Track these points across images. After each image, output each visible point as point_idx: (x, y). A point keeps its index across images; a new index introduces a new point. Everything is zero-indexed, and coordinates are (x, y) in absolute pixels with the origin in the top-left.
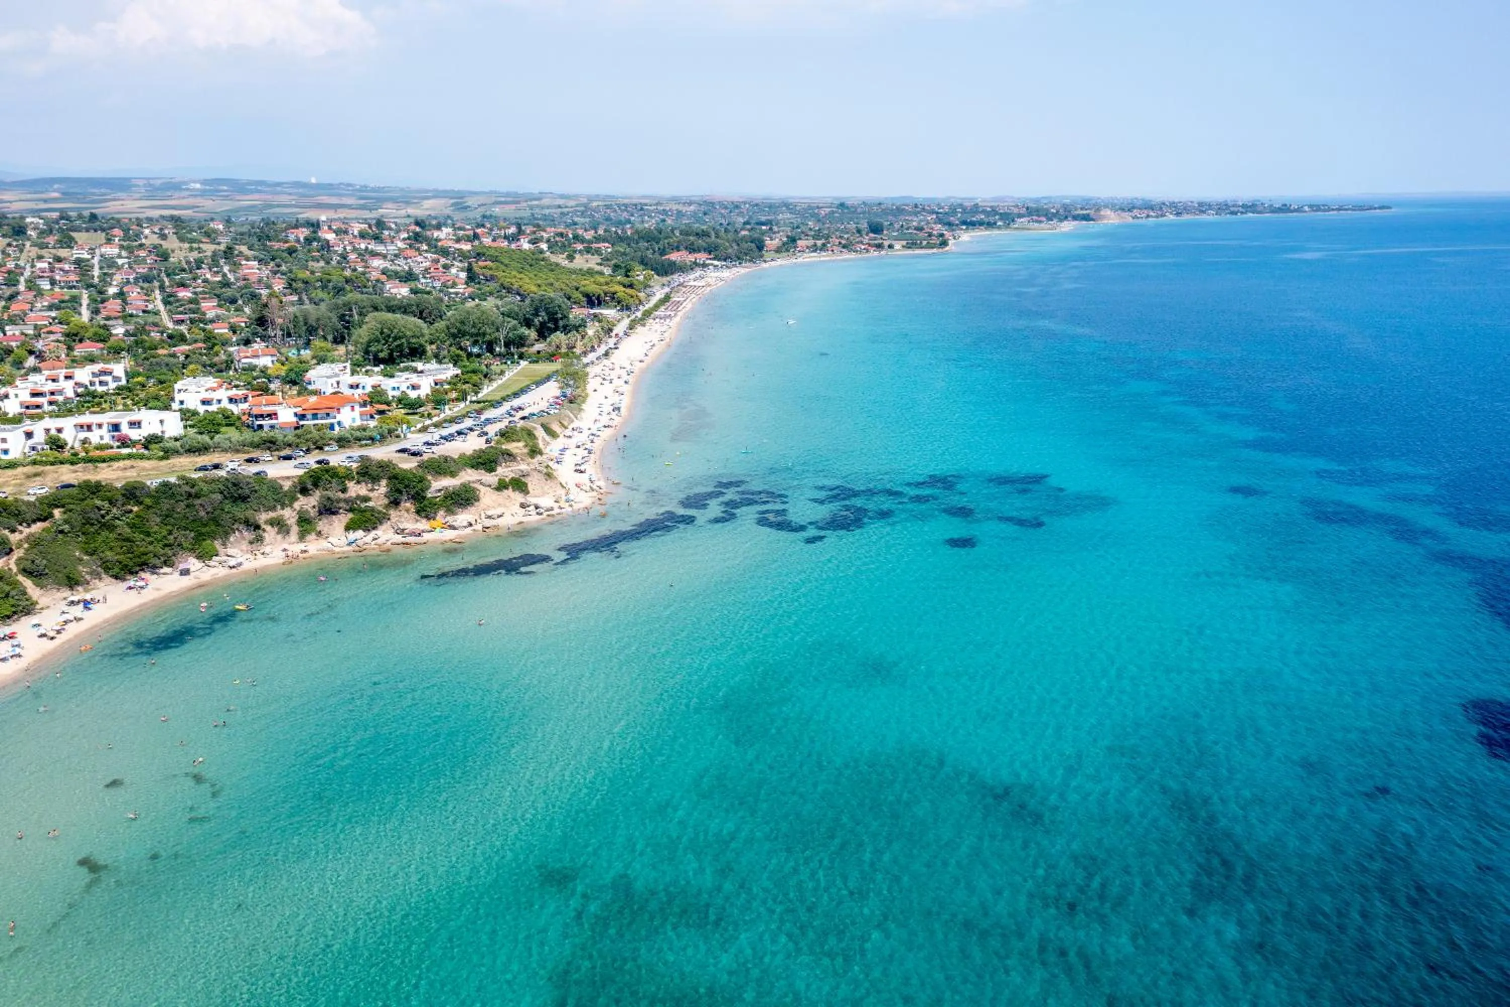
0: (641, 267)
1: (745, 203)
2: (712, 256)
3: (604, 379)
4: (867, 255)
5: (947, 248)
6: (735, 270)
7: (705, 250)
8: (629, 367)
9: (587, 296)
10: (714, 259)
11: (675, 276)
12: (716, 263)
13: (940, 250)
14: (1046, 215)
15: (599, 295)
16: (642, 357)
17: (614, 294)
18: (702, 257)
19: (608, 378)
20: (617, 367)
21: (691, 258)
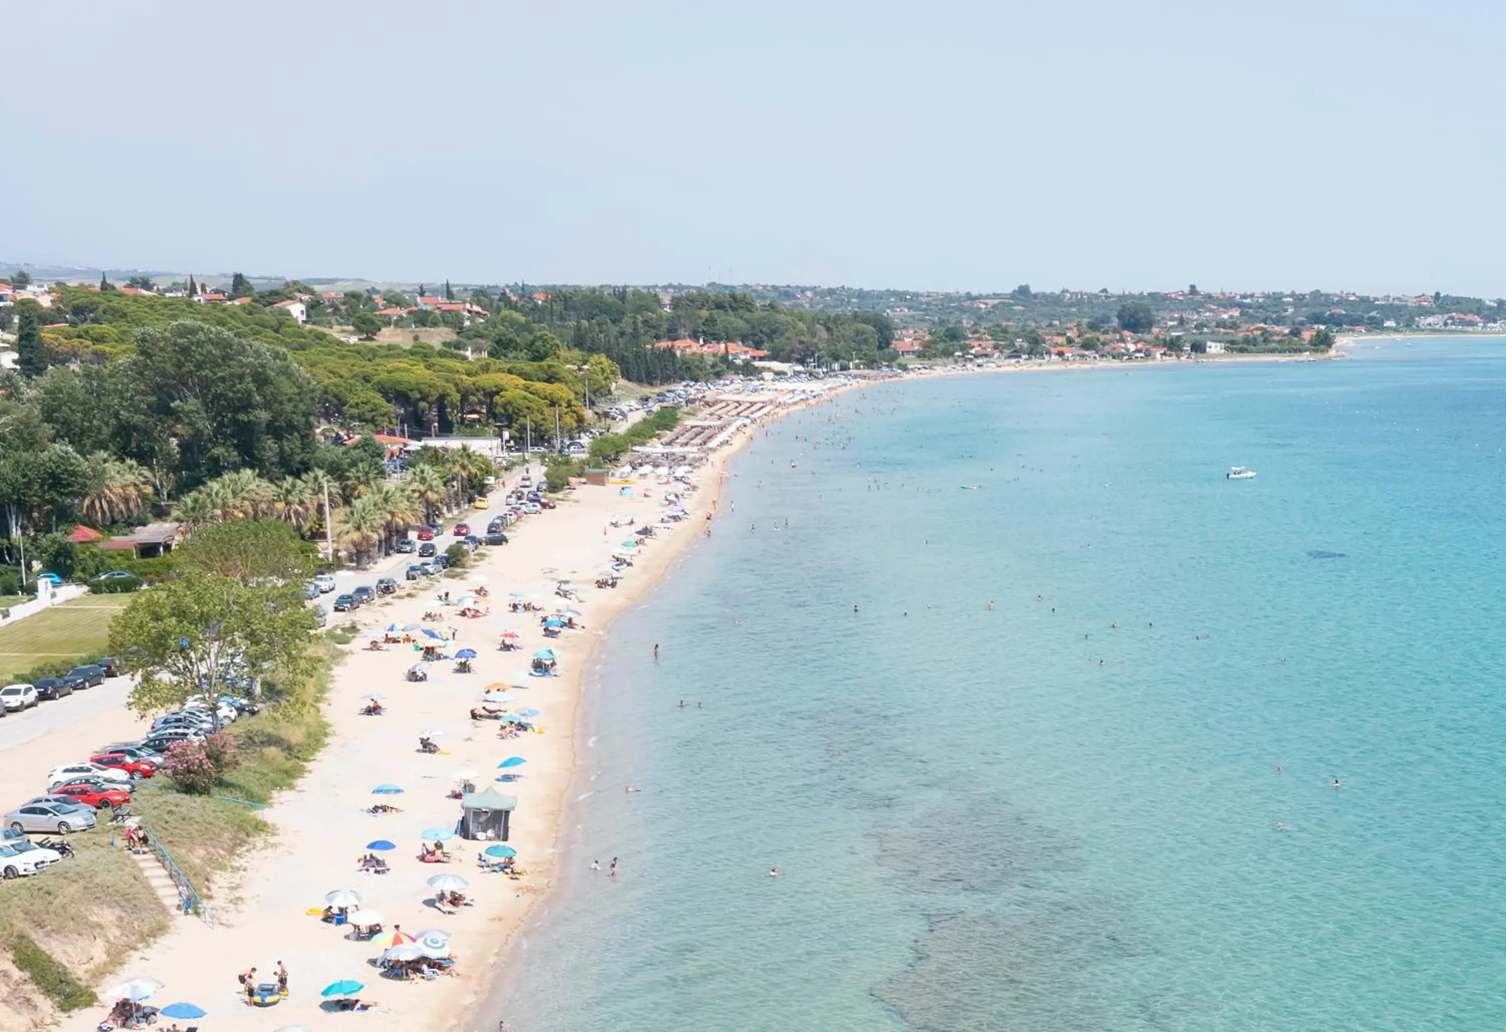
0: (576, 353)
1: (803, 290)
2: (765, 352)
3: (429, 653)
4: (1150, 362)
5: (1332, 352)
6: (831, 382)
7: (744, 339)
8: (552, 605)
9: (399, 395)
10: (774, 357)
11: (679, 387)
12: (776, 365)
13: (1319, 356)
14: (1478, 312)
15: (442, 398)
16: (607, 570)
17: (491, 395)
18: (740, 353)
19: (450, 649)
20: (498, 602)
21: (708, 351)
